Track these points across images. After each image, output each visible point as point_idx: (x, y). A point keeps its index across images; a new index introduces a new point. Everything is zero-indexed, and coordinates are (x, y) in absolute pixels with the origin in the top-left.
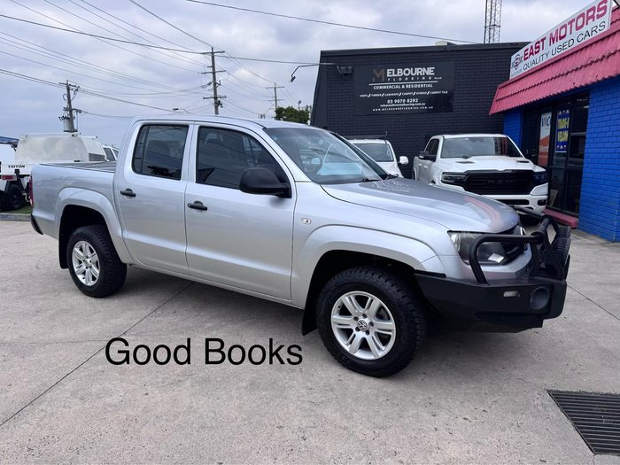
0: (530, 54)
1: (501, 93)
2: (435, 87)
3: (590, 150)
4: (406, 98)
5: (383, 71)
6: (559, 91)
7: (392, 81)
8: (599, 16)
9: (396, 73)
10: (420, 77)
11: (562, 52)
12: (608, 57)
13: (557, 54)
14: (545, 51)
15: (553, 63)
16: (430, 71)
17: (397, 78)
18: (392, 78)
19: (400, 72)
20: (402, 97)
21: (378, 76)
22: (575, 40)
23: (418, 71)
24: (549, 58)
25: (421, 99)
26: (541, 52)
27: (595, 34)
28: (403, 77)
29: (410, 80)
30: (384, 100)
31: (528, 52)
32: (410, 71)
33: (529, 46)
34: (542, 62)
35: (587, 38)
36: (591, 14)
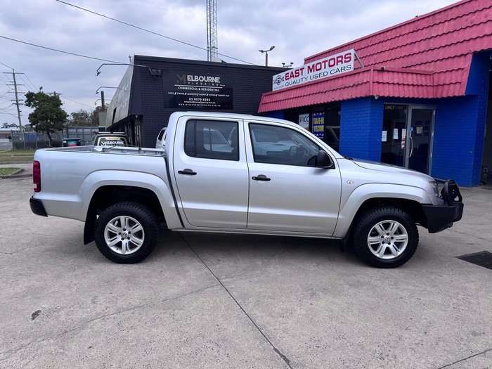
0: (291, 77)
1: (265, 99)
2: (221, 91)
3: (343, 137)
4: (202, 97)
5: (184, 76)
6: (322, 102)
7: (191, 84)
8: (345, 62)
9: (194, 79)
10: (211, 83)
11: (319, 78)
12: (357, 86)
13: (314, 79)
14: (303, 76)
15: (311, 85)
16: (217, 80)
17: (195, 82)
18: (191, 82)
19: (197, 78)
20: (199, 97)
21: (181, 79)
22: (329, 73)
23: (209, 79)
24: (308, 81)
25: (212, 99)
26: (300, 76)
27: (343, 71)
28: (199, 82)
29: (204, 85)
30: (187, 98)
31: (289, 75)
32: (204, 79)
33: (289, 71)
34: (301, 83)
35: (338, 73)
36: (340, 59)
